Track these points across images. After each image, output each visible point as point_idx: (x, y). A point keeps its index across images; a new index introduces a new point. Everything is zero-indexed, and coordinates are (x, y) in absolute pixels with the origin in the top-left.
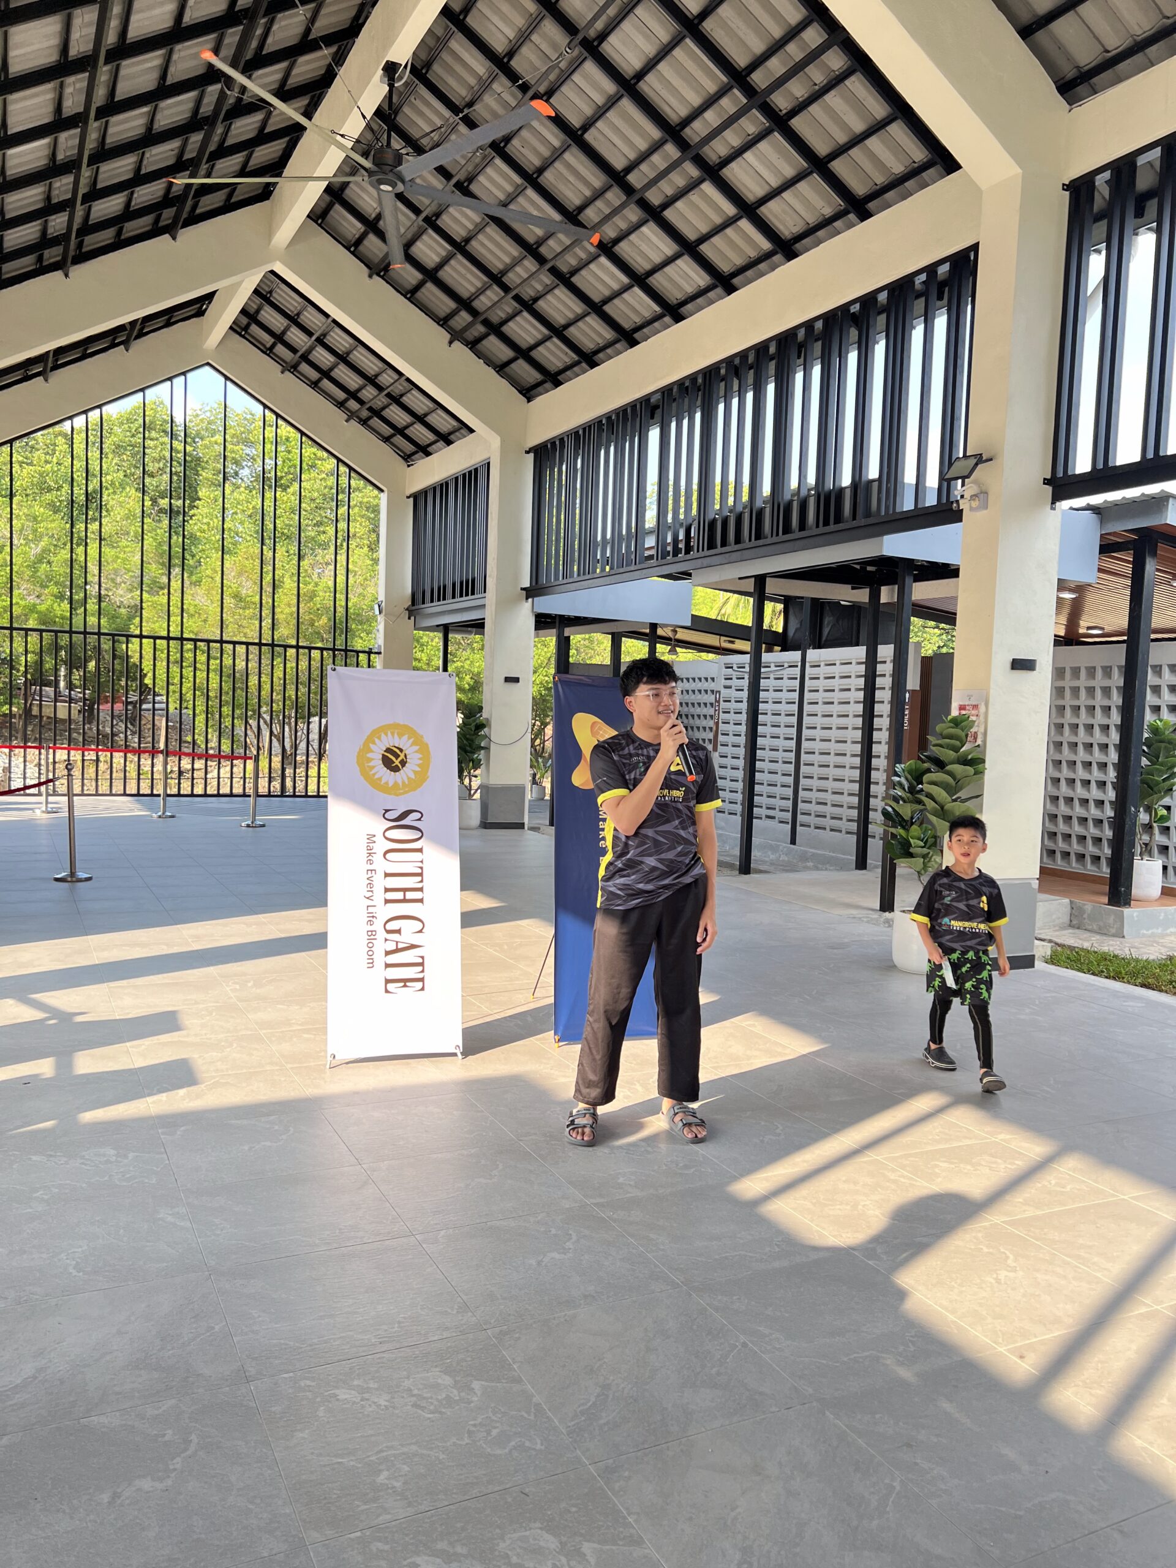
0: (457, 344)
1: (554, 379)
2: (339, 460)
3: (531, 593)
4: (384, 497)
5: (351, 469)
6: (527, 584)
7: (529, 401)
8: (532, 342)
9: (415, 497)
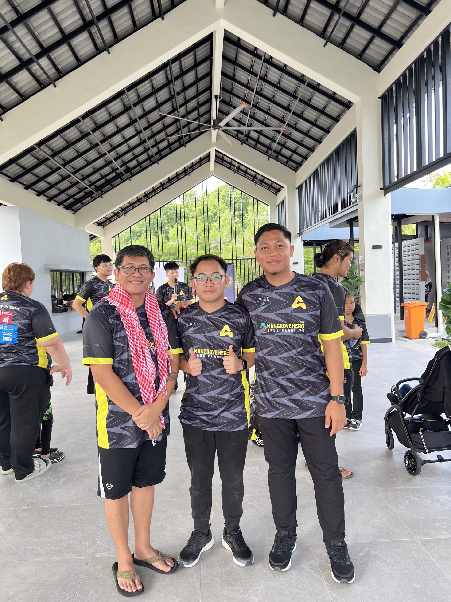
0: (271, 159)
1: (300, 165)
2: (254, 198)
3: (300, 234)
4: (269, 207)
5: (258, 200)
6: (298, 232)
7: (296, 172)
8: (290, 155)
9: (278, 206)
